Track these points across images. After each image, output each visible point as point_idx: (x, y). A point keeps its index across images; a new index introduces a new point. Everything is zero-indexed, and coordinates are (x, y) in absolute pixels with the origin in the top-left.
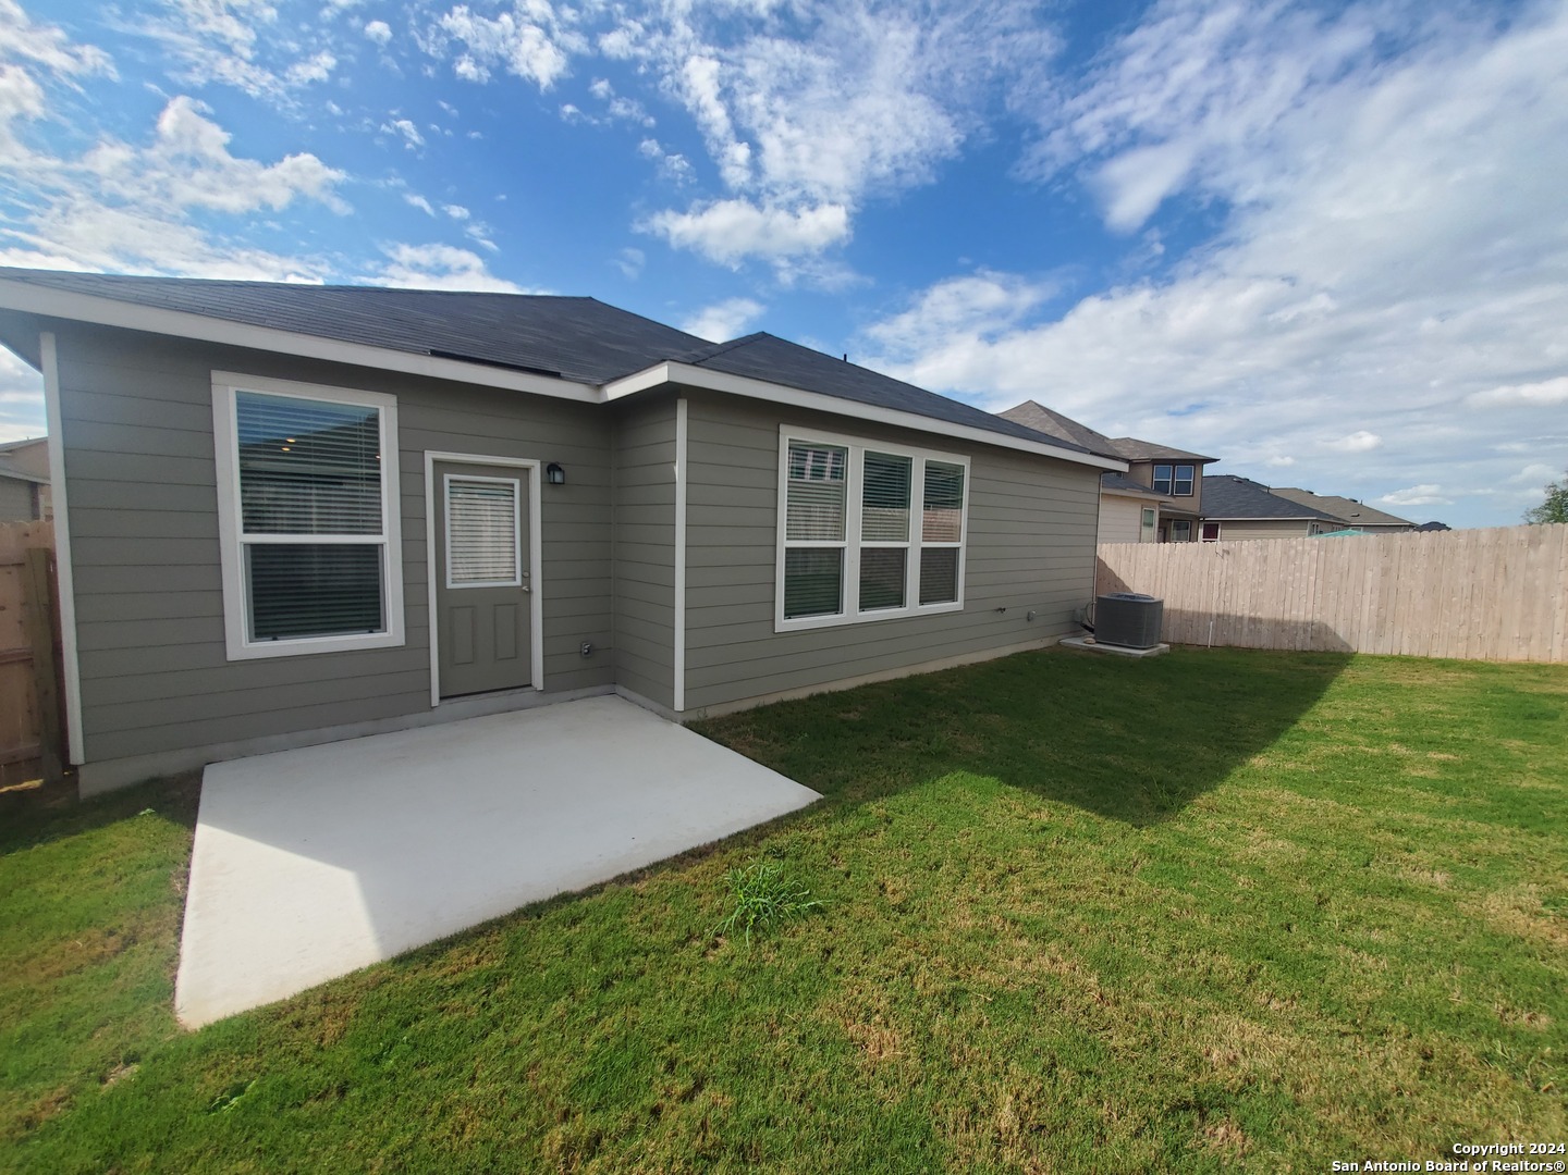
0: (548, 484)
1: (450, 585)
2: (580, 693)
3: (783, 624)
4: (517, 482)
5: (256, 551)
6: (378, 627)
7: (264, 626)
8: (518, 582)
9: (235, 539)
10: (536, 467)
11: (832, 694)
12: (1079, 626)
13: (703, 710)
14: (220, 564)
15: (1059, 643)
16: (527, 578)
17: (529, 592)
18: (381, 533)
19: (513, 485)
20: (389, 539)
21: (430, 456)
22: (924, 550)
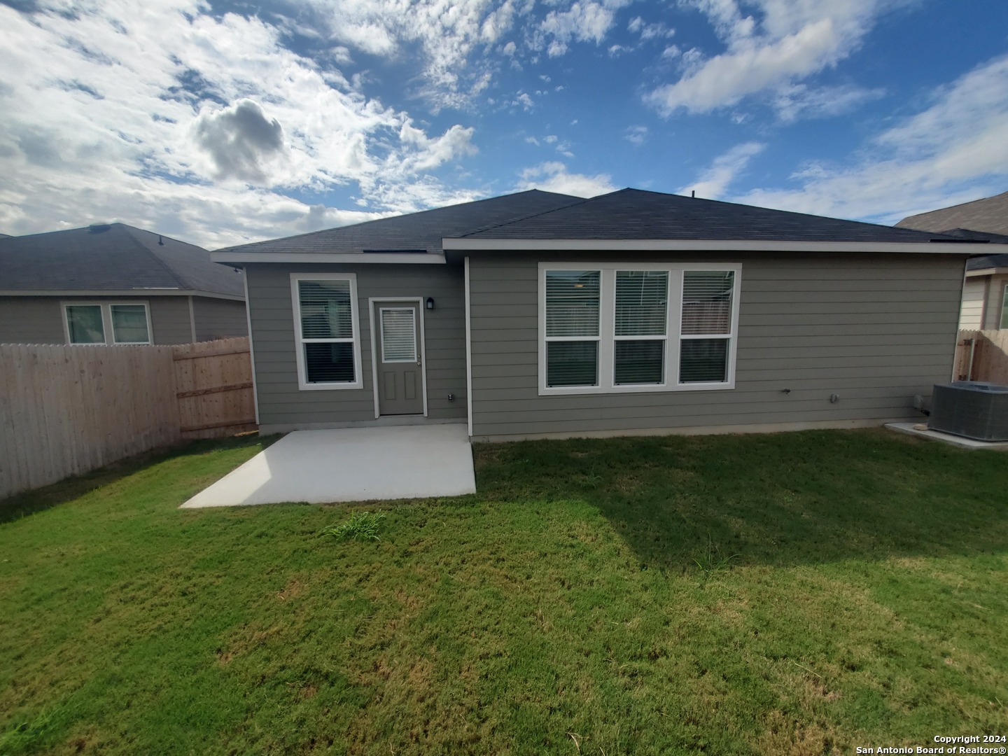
0: (426, 308)
1: (384, 361)
2: (448, 421)
3: (544, 389)
4: (414, 309)
5: (308, 346)
6: (353, 380)
7: (312, 378)
8: (416, 360)
9: (300, 341)
10: (421, 300)
11: (588, 439)
12: (917, 412)
13: (486, 437)
14: (295, 352)
15: (883, 427)
16: (420, 358)
17: (421, 365)
18: (352, 337)
19: (412, 311)
20: (355, 339)
21: (371, 300)
22: (683, 341)
